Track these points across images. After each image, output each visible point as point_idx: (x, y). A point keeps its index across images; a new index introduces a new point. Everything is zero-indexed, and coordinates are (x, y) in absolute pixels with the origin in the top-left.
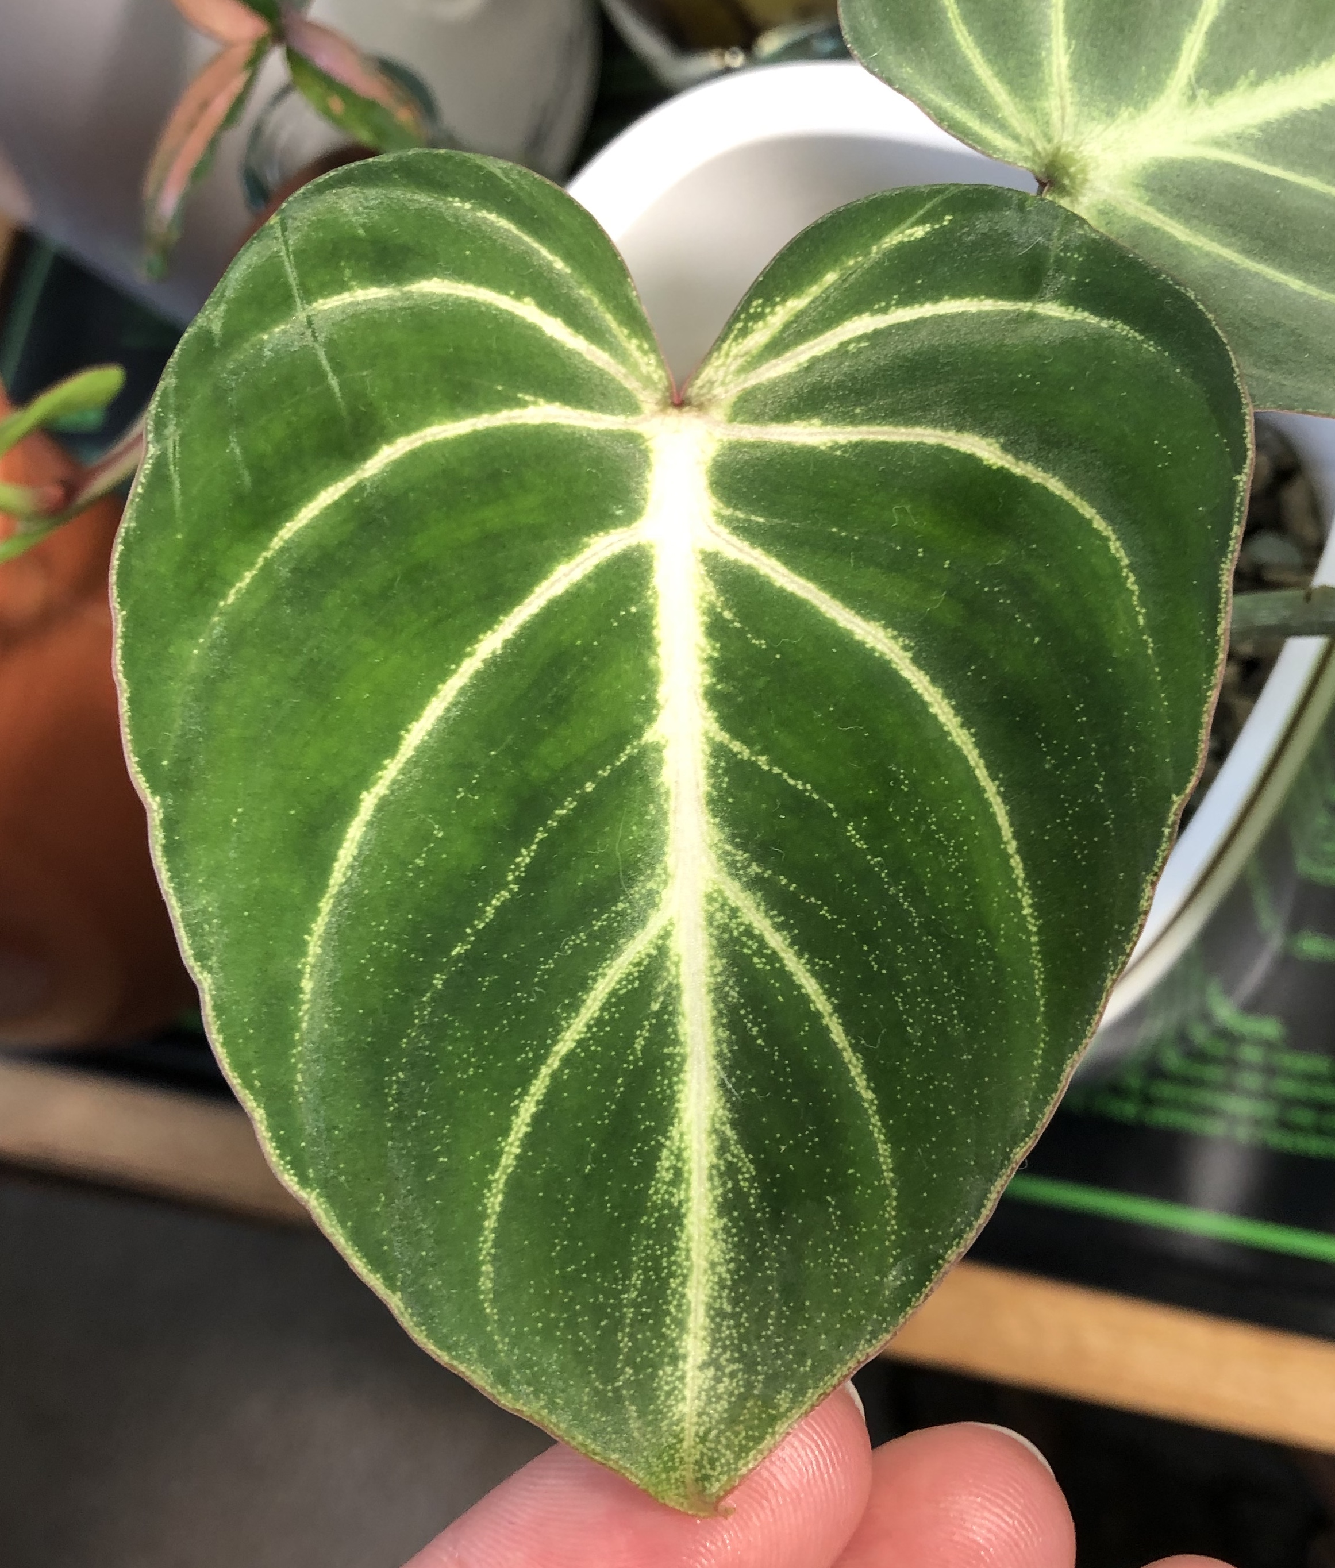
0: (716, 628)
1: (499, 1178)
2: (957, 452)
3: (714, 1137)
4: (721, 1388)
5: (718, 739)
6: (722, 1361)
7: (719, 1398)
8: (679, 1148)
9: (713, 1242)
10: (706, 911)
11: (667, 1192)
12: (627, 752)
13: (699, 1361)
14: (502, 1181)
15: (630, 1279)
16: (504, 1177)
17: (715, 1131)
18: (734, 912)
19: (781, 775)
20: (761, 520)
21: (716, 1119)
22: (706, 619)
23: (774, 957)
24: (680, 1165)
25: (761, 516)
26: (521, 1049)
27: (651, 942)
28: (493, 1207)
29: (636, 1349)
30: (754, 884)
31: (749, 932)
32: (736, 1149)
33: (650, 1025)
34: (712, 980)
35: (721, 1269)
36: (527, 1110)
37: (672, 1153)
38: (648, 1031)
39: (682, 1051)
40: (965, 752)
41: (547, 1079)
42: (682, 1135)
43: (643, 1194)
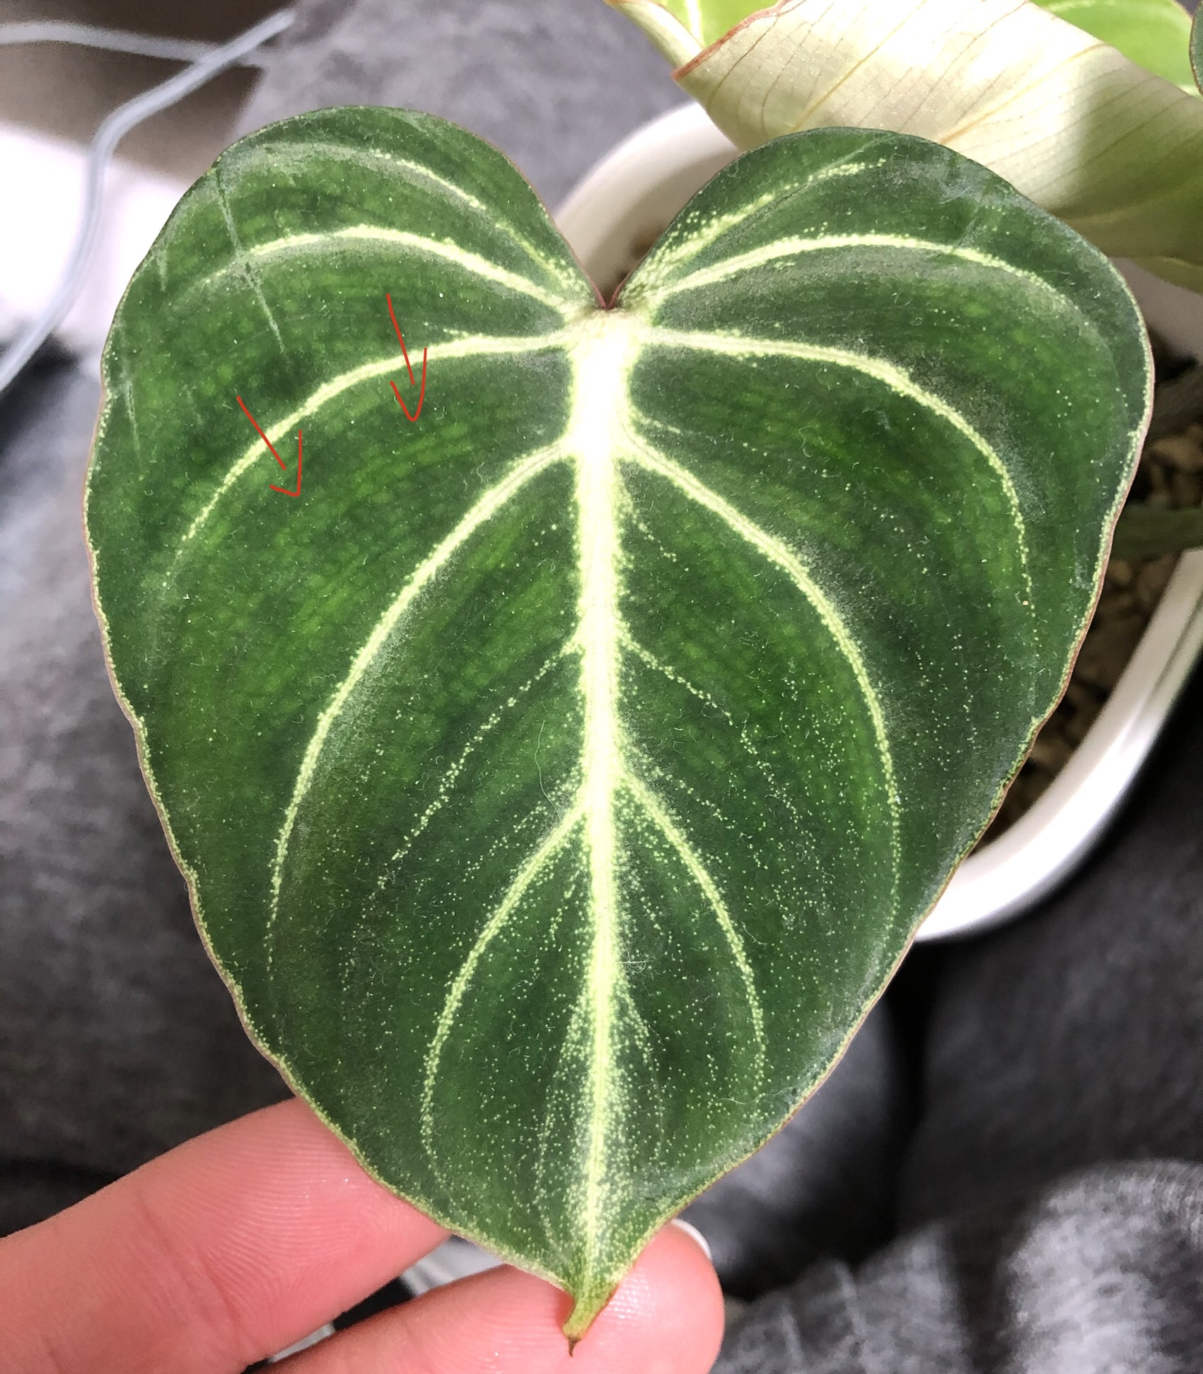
0: (631, 540)
1: (436, 1045)
2: (868, 376)
3: (615, 1001)
4: (615, 1198)
5: (630, 648)
6: (616, 1178)
7: (614, 1205)
8: (586, 1012)
9: (612, 1086)
10: (615, 806)
11: (575, 1050)
12: (546, 666)
13: (598, 1179)
14: (438, 1047)
15: (544, 1122)
16: (440, 1044)
17: (616, 997)
18: (639, 808)
19: (685, 685)
20: (678, 431)
21: (618, 987)
22: (622, 530)
23: (672, 851)
24: (586, 1025)
25: (677, 427)
26: (453, 939)
27: (565, 837)
28: (431, 1069)
29: (549, 1174)
30: (658, 785)
31: (651, 828)
32: (634, 1014)
33: (563, 911)
34: (617, 868)
35: (618, 1109)
36: (458, 989)
37: (580, 1016)
38: (562, 917)
39: (590, 930)
40: (851, 661)
41: (475, 961)
42: (588, 1001)
43: (556, 1053)
